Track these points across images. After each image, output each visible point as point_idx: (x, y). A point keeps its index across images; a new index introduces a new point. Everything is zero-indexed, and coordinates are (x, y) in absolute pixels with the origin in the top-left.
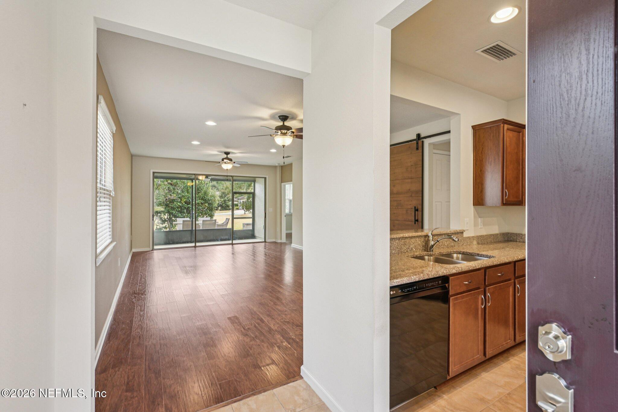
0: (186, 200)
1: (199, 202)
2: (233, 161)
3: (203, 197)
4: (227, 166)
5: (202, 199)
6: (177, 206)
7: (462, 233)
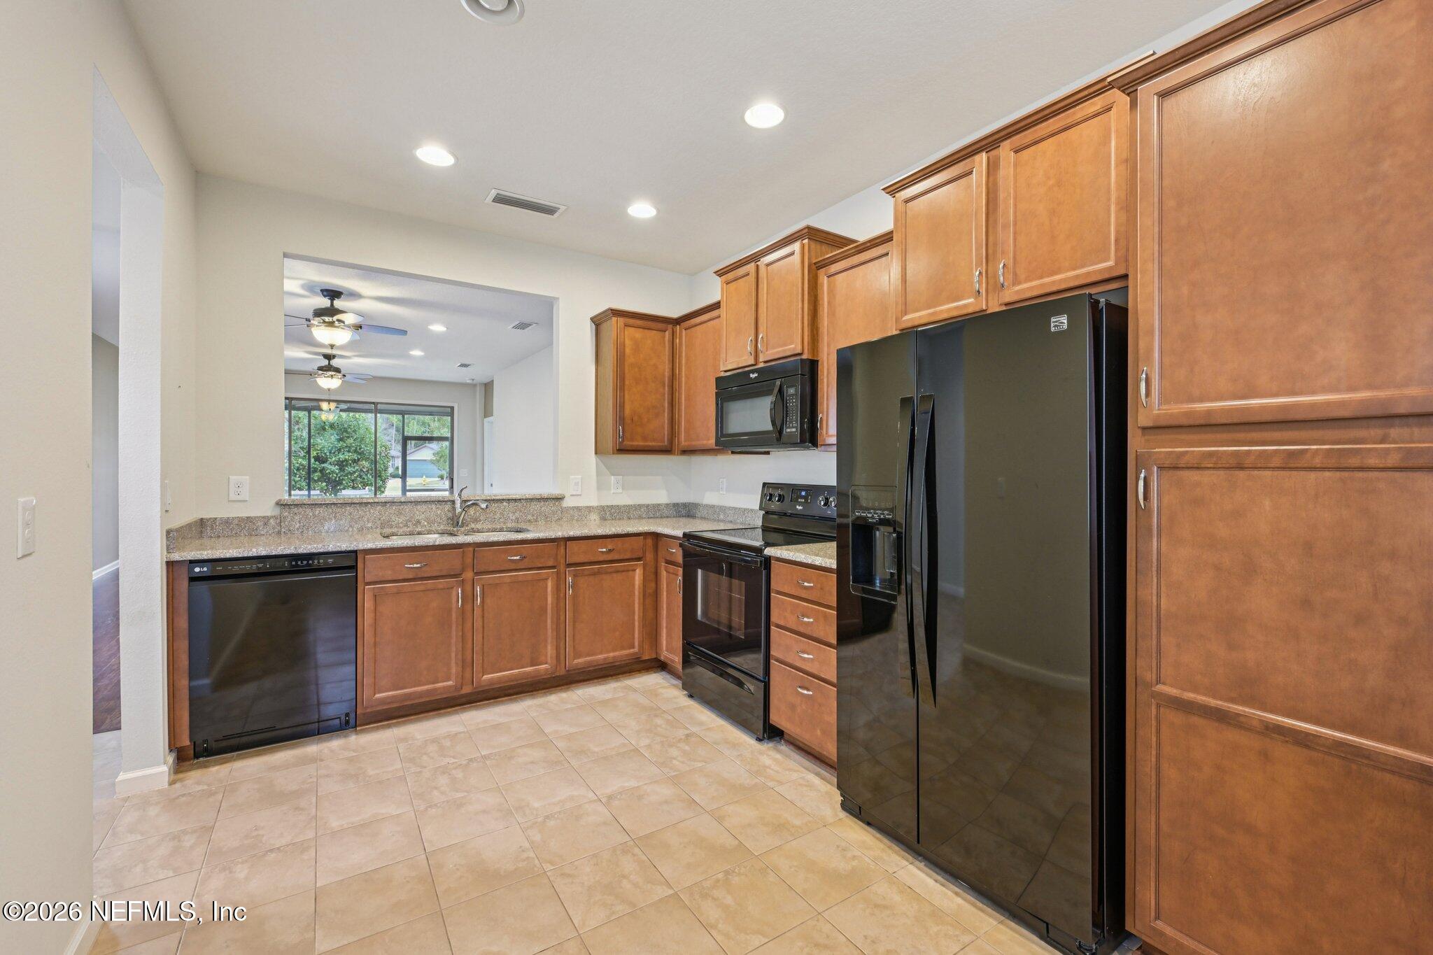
0: (317, 453)
1: (347, 457)
2: (343, 372)
3: (356, 448)
4: (329, 383)
5: (356, 451)
6: (297, 465)
7: (559, 499)
